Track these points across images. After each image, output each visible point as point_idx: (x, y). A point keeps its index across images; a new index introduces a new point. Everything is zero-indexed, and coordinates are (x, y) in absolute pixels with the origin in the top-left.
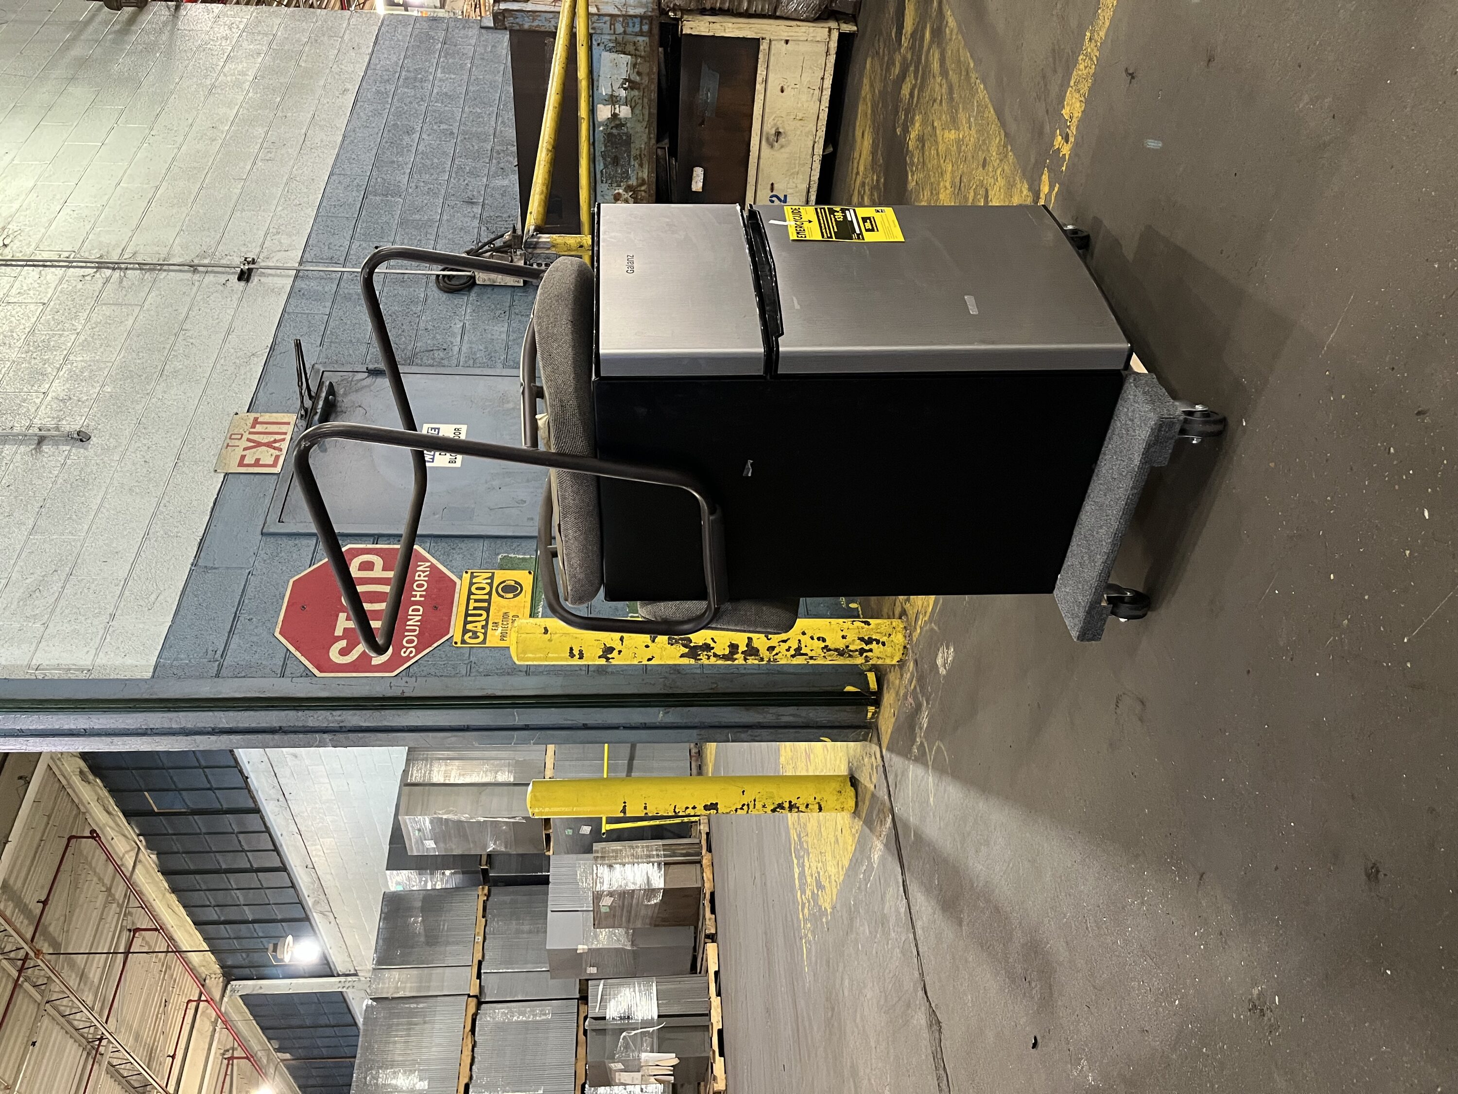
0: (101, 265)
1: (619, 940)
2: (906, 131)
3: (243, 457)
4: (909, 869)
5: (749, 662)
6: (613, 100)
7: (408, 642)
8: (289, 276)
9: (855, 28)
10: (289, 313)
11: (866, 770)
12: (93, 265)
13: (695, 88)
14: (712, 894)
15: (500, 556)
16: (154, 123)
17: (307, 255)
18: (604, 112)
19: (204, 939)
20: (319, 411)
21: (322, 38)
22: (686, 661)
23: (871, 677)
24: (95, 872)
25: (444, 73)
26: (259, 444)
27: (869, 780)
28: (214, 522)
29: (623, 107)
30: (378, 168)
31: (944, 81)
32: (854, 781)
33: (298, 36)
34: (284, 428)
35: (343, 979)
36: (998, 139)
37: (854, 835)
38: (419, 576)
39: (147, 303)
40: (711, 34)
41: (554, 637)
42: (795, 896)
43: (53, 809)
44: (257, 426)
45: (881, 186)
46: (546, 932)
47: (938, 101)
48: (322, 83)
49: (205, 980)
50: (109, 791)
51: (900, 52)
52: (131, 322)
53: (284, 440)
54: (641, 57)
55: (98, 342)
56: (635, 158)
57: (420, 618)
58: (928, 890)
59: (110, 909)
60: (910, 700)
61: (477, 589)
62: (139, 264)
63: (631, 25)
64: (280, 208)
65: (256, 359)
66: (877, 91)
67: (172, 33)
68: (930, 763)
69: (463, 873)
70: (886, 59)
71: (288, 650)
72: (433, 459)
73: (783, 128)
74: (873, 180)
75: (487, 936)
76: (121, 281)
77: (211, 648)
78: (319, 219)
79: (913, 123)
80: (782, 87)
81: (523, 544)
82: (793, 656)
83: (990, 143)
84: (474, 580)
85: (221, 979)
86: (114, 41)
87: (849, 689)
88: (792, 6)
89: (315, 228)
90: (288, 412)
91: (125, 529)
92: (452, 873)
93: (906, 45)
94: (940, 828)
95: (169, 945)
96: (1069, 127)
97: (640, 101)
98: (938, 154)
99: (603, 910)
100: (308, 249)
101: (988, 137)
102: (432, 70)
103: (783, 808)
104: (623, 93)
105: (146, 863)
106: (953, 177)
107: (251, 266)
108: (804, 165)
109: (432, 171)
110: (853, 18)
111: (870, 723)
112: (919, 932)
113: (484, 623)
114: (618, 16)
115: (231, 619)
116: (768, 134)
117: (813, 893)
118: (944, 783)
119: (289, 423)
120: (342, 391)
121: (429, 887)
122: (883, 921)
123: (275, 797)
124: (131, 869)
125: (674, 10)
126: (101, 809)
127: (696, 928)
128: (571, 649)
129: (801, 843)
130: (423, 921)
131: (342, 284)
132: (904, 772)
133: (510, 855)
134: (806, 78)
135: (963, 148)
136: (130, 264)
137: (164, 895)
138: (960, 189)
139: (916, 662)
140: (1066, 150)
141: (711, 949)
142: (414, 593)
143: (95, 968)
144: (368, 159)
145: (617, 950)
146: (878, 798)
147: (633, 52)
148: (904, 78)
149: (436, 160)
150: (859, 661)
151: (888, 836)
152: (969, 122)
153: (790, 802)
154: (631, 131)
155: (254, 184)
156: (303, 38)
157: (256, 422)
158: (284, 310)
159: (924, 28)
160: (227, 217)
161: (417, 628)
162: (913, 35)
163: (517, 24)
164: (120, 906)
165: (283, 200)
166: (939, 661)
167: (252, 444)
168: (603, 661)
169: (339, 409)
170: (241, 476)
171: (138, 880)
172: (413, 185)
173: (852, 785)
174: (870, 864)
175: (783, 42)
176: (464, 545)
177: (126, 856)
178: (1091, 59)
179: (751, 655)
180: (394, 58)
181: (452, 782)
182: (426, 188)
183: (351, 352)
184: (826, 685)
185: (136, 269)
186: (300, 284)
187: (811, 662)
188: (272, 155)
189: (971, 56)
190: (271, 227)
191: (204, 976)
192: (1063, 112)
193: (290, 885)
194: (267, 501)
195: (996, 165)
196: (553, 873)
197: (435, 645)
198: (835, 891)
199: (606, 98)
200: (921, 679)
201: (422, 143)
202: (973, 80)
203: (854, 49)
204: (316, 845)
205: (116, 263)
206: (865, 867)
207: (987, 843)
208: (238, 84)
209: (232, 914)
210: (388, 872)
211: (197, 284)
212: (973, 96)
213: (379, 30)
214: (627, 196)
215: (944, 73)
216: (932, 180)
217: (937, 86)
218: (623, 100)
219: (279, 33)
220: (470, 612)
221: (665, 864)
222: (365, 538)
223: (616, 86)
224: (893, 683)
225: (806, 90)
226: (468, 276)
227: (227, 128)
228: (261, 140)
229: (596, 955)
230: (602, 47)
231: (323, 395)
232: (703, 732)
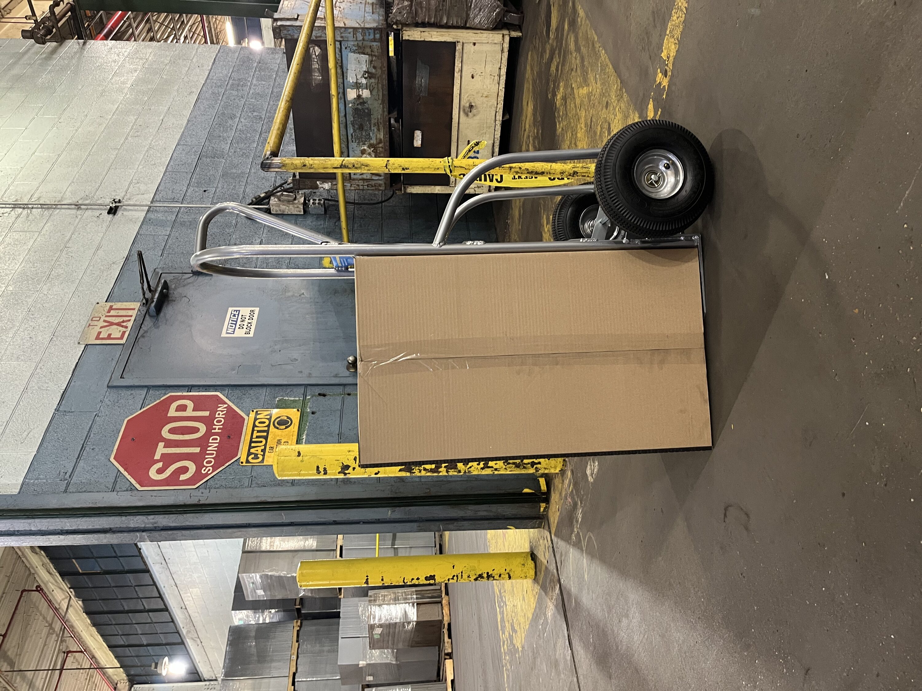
0: (15, 206)
1: (387, 657)
2: (554, 95)
3: (100, 333)
4: (572, 627)
5: (450, 474)
6: (357, 86)
7: (208, 462)
8: (143, 210)
9: (521, 34)
10: (141, 235)
11: (542, 548)
12: (10, 206)
13: (413, 77)
14: (449, 625)
15: (277, 399)
16: (61, 114)
17: (157, 196)
18: (352, 94)
19: (115, 657)
20: (155, 300)
21: (178, 61)
22: (403, 474)
23: (542, 481)
24: (41, 614)
25: (258, 80)
26: (112, 324)
27: (544, 556)
28: (75, 379)
29: (365, 90)
30: (210, 140)
31: (578, 54)
32: (533, 556)
33: (162, 60)
34: (130, 313)
35: (207, 683)
36: (616, 86)
37: (535, 596)
38: (219, 414)
39: (44, 230)
40: (422, 39)
41: (305, 458)
42: (499, 634)
43: (12, 572)
44: (112, 311)
45: (540, 135)
46: (338, 651)
47: (574, 70)
48: (176, 88)
49: (117, 684)
50: (50, 559)
51: (549, 44)
52: (31, 243)
53: (129, 320)
54: (375, 56)
55: (8, 256)
56: (375, 124)
57: (217, 445)
58: (586, 646)
59: (52, 638)
60: (569, 500)
61: (259, 423)
62: (40, 204)
63: (367, 34)
64: (141, 167)
65: (115, 266)
66: (535, 73)
67: (79, 59)
68: (584, 549)
69: (284, 611)
70: (540, 49)
71: (119, 471)
72: (234, 331)
73: (475, 102)
74: (534, 133)
75: (299, 655)
76: (28, 216)
77: (63, 471)
78: (167, 173)
79: (558, 88)
80: (473, 75)
81: (295, 390)
82: (482, 469)
83: (610, 90)
84: (258, 417)
85: (127, 683)
86: (41, 65)
87: (526, 490)
88: (477, 21)
89: (164, 179)
90: (134, 301)
91: (11, 385)
92: (276, 612)
93: (552, 37)
94: (592, 599)
95: (91, 664)
96: (667, 65)
97: (376, 86)
98: (575, 106)
99: (376, 637)
100: (158, 193)
101: (609, 86)
102: (250, 79)
103: (483, 578)
104: (364, 81)
105: (76, 607)
106: (586, 120)
107: (117, 204)
108: (490, 127)
109: (246, 141)
110: (518, 28)
111: (543, 515)
112: (581, 678)
113: (263, 447)
114: (358, 28)
115: (79, 450)
116: (464, 106)
117: (509, 634)
118: (594, 564)
119: (134, 309)
120: (173, 286)
121: (261, 622)
122: (556, 664)
123: (159, 561)
124: (65, 610)
125: (396, 23)
126: (45, 571)
127: (439, 647)
128: (318, 467)
129: (501, 598)
130: (256, 645)
131: (180, 215)
132: (567, 553)
133: (316, 598)
134: (489, 68)
135: (592, 97)
136: (35, 204)
137: (88, 627)
138: (591, 127)
139: (572, 472)
140: (665, 83)
141: (449, 664)
142: (214, 427)
143: (40, 680)
144: (204, 135)
145: (386, 665)
146: (550, 571)
147: (370, 53)
148: (552, 59)
149: (249, 135)
150: (532, 471)
151: (556, 599)
152: (595, 78)
153: (488, 573)
154: (370, 107)
155: (125, 152)
156: (165, 61)
157: (111, 308)
158: (138, 233)
159: (565, 21)
160: (104, 173)
161: (215, 452)
162: (557, 29)
163: (290, 35)
164: (58, 636)
165: (144, 161)
166: (588, 472)
167: (107, 324)
168: (342, 476)
169: (170, 299)
170: (97, 347)
171: (70, 618)
172: (233, 151)
173: (532, 559)
174: (546, 619)
175: (472, 44)
176: (252, 392)
177: (63, 602)
178: (682, 10)
179: (451, 469)
180: (225, 72)
181: (275, 549)
182: (241, 153)
183: (182, 260)
184: (509, 488)
185: (39, 208)
186: (151, 216)
187: (496, 472)
188: (139, 134)
189: (596, 33)
190: (134, 178)
191: (116, 682)
192: (662, 55)
193: (171, 620)
194: (114, 363)
195: (615, 105)
196: (342, 610)
197: (227, 464)
198: (523, 635)
199: (353, 84)
200: (576, 484)
201: (240, 125)
202: (597, 50)
203: (521, 47)
204: (187, 593)
205: (26, 204)
206: (542, 621)
207: (627, 616)
208: (120, 90)
209: (133, 640)
210: (233, 612)
211: (79, 217)
212: (597, 60)
213: (217, 55)
214: (370, 150)
215: (578, 49)
216: (572, 125)
217: (574, 60)
218: (365, 86)
219: (150, 58)
220: (253, 440)
221: (417, 604)
222: (182, 388)
223: (359, 77)
224: (558, 487)
225: (489, 76)
226: (266, 208)
227: (110, 117)
228: (132, 124)
229: (372, 668)
230: (348, 50)
231: (159, 289)
232: (421, 524)
